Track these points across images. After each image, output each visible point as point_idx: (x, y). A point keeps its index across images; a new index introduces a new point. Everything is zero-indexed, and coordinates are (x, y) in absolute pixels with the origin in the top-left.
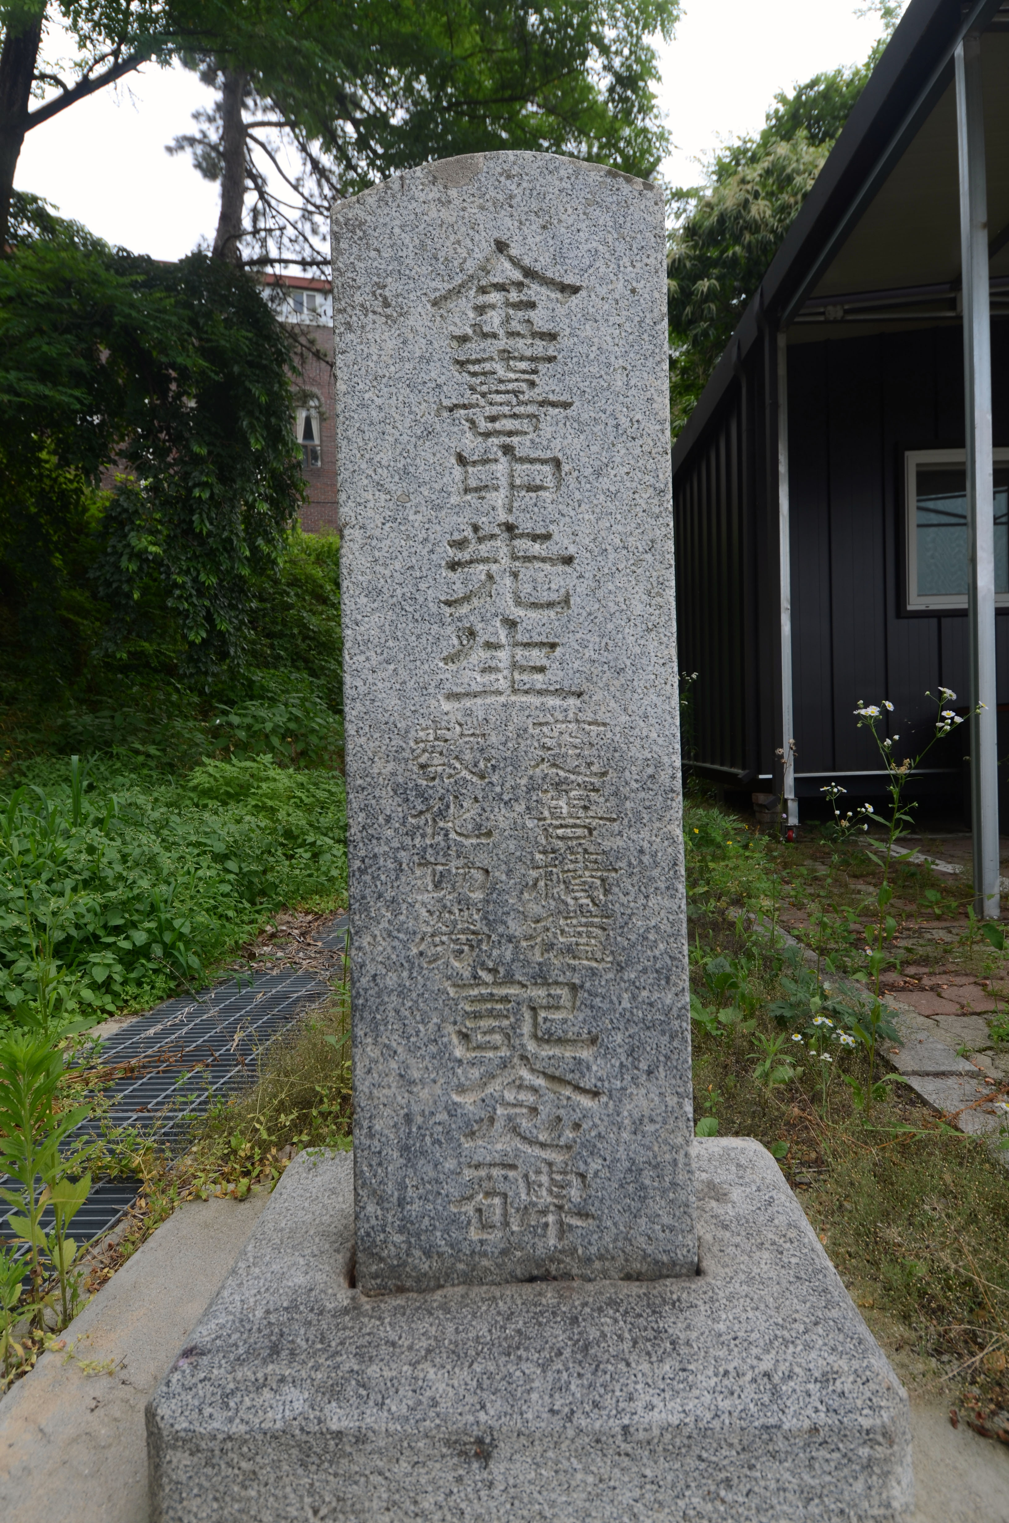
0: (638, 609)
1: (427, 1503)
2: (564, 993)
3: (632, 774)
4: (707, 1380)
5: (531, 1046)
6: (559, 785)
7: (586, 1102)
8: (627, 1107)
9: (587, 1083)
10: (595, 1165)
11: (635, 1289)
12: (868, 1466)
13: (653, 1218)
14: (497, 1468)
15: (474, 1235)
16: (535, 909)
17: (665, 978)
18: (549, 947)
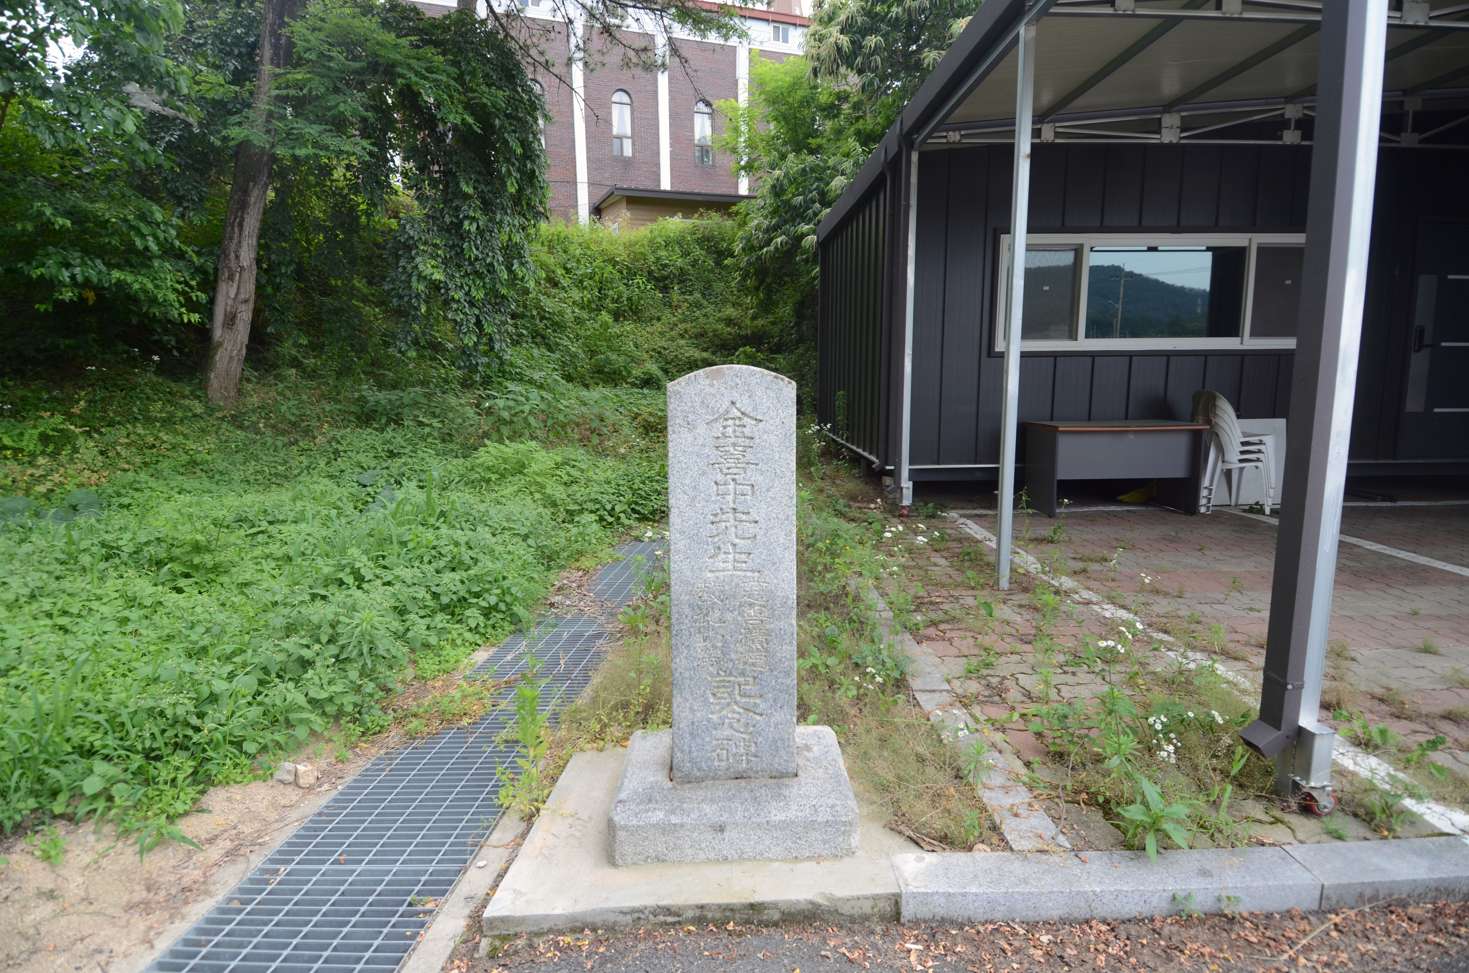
0: (782, 541)
1: (703, 846)
2: (751, 680)
3: (778, 601)
4: (794, 807)
5: (738, 698)
6: (751, 605)
7: (758, 718)
8: (772, 720)
9: (759, 711)
10: (760, 739)
11: (773, 781)
12: (844, 833)
13: (781, 757)
14: (726, 834)
15: (716, 763)
16: (741, 649)
17: (788, 674)
18: (746, 663)
